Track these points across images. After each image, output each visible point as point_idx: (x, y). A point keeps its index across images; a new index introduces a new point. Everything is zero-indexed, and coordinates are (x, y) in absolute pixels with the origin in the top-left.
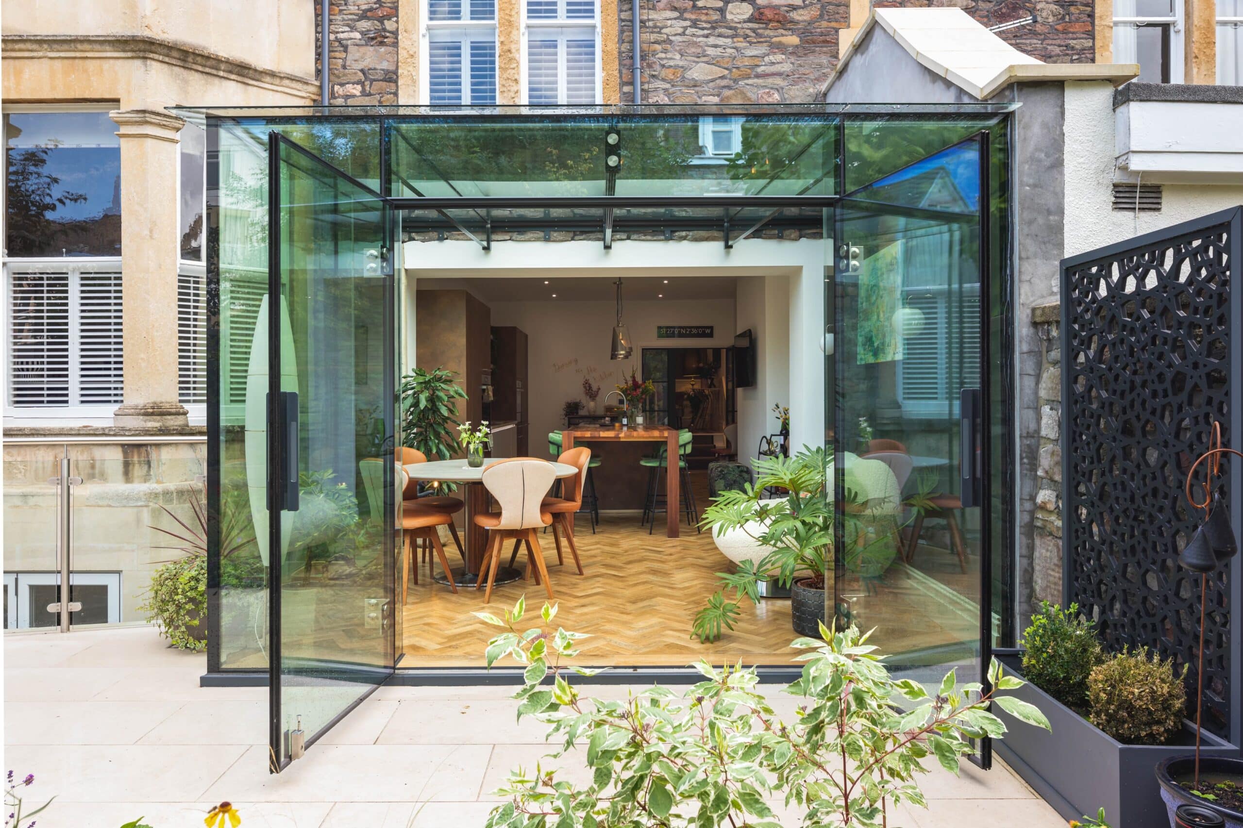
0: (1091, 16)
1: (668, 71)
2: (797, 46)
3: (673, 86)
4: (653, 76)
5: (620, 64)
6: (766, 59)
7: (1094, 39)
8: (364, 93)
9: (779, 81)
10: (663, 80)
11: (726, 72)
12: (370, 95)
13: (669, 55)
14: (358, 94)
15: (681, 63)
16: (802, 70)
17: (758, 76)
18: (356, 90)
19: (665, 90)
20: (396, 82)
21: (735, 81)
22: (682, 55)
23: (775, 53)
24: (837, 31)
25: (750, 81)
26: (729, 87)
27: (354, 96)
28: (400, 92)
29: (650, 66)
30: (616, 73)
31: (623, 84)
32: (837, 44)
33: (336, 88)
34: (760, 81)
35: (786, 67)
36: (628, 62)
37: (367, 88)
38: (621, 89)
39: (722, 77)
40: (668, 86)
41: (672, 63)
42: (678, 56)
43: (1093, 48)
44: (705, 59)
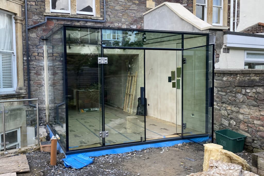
0: (192, 3)
1: (111, 6)
2: (138, 4)
3: (112, 10)
4: (108, 8)
5: (100, 4)
6: (132, 6)
7: (193, 8)
8: (36, 5)
9: (134, 11)
10: (110, 9)
11: (123, 8)
12: (37, 5)
13: (111, 3)
14: (34, 5)
15: (114, 5)
16: (139, 9)
17: (130, 10)
18: (34, 4)
19: (110, 11)
20: (44, 2)
21: (125, 11)
22: (114, 3)
23: (134, 5)
24: (146, 1)
25: (128, 11)
26: (124, 12)
27: (33, 5)
28: (46, 6)
29: (107, 5)
30: (99, 6)
31: (101, 9)
32: (146, 4)
33: (28, 2)
34: (130, 11)
35: (136, 8)
36: (102, 4)
37: (37, 3)
38: (100, 10)
39: (123, 9)
40: (111, 10)
41: (112, 5)
42: (113, 3)
43: (192, 10)
44: (119, 4)
